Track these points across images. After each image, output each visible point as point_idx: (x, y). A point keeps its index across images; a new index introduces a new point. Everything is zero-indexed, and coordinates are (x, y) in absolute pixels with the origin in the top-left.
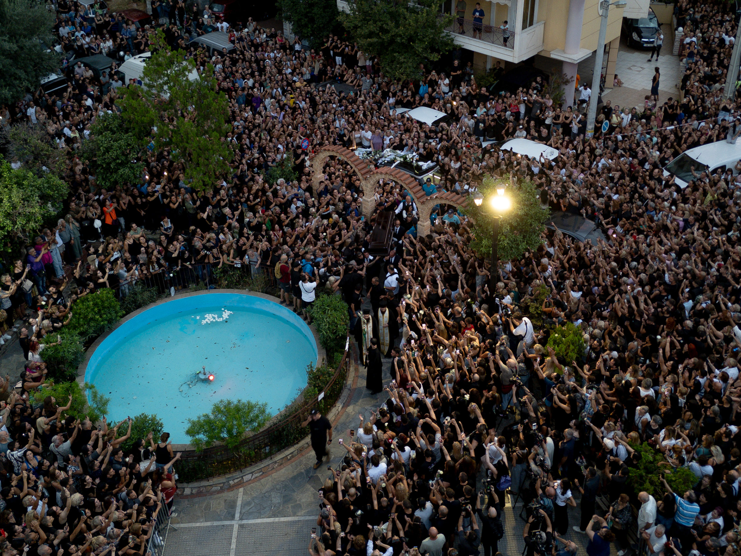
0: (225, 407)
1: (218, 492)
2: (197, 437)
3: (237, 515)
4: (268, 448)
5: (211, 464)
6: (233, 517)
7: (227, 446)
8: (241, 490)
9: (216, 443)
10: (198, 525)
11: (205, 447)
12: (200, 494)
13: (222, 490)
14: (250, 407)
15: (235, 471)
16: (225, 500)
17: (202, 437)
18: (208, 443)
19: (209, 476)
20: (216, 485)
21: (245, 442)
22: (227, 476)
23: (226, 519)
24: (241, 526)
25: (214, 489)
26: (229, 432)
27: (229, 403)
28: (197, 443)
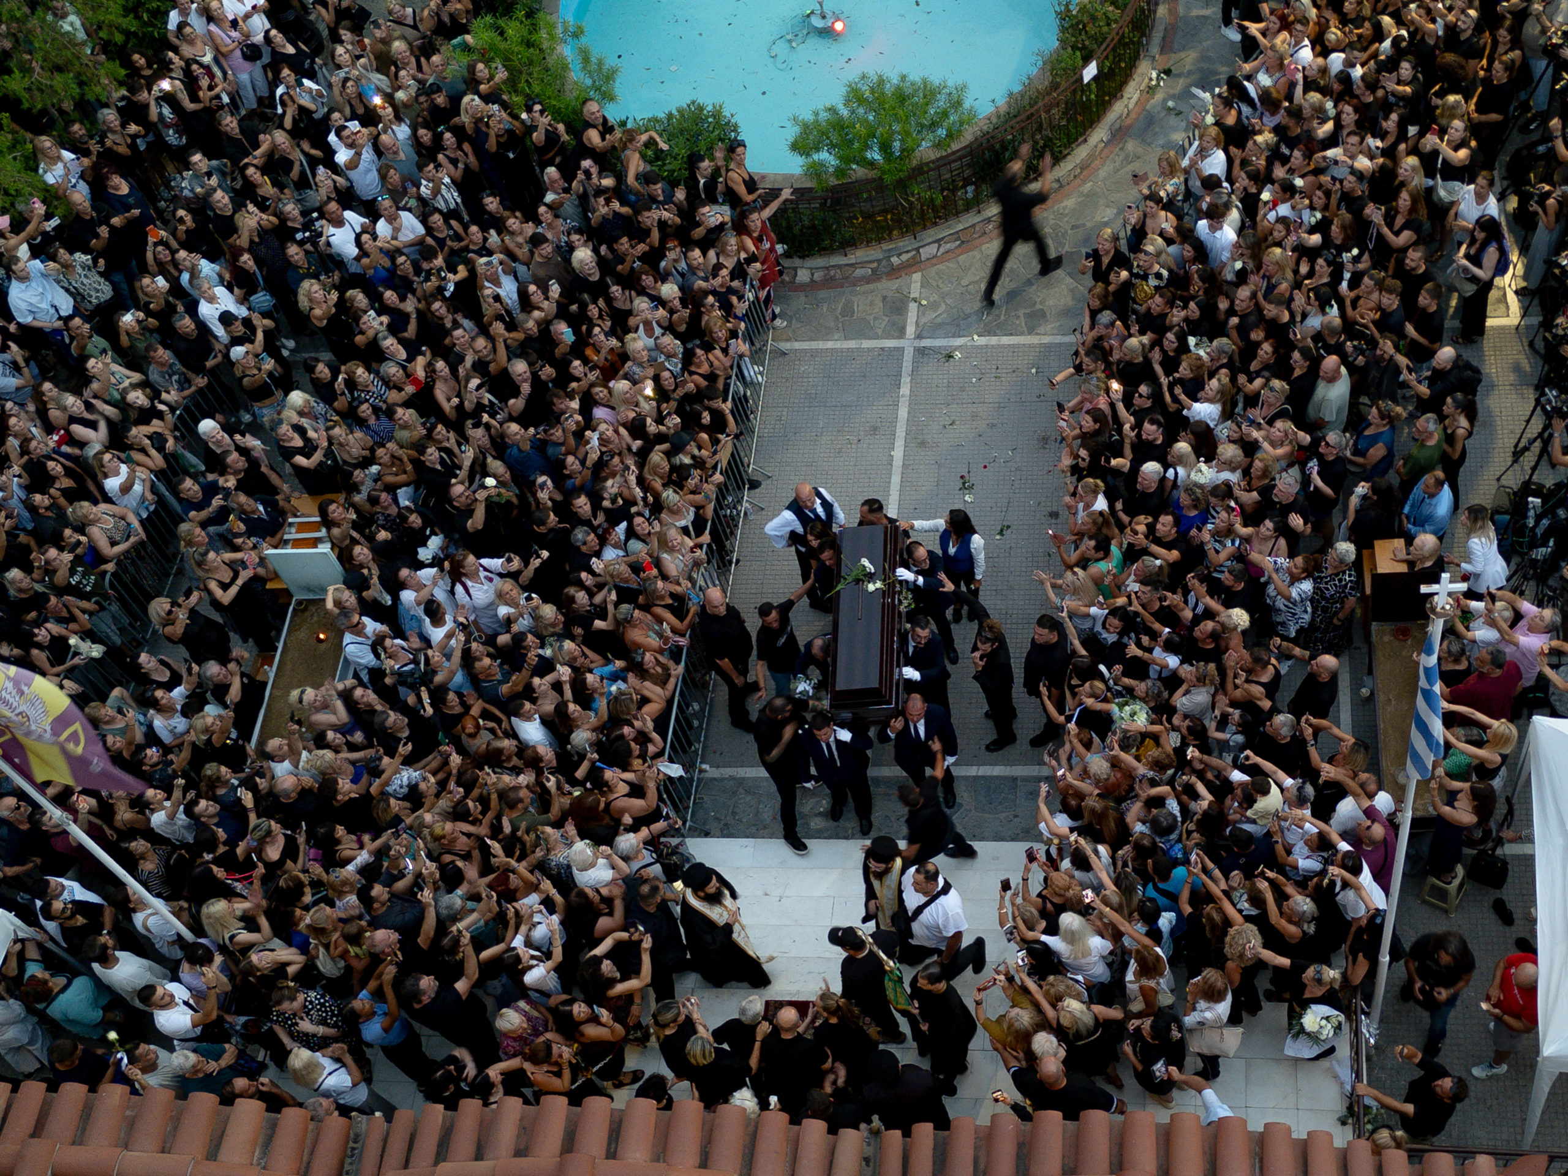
0: (872, 91)
1: (869, 280)
2: (816, 157)
3: (911, 330)
4: (970, 189)
5: (850, 219)
6: (901, 333)
7: (881, 179)
8: (917, 277)
9: (858, 172)
10: (830, 345)
11: (833, 181)
12: (829, 282)
13: (875, 276)
14: (930, 92)
15: (902, 235)
16: (884, 298)
17: (826, 157)
18: (840, 172)
19: (847, 244)
20: (863, 264)
21: (920, 171)
22: (886, 246)
23: (887, 336)
24: (921, 352)
25: (859, 272)
26: (885, 148)
27: (881, 81)
28: (816, 171)
